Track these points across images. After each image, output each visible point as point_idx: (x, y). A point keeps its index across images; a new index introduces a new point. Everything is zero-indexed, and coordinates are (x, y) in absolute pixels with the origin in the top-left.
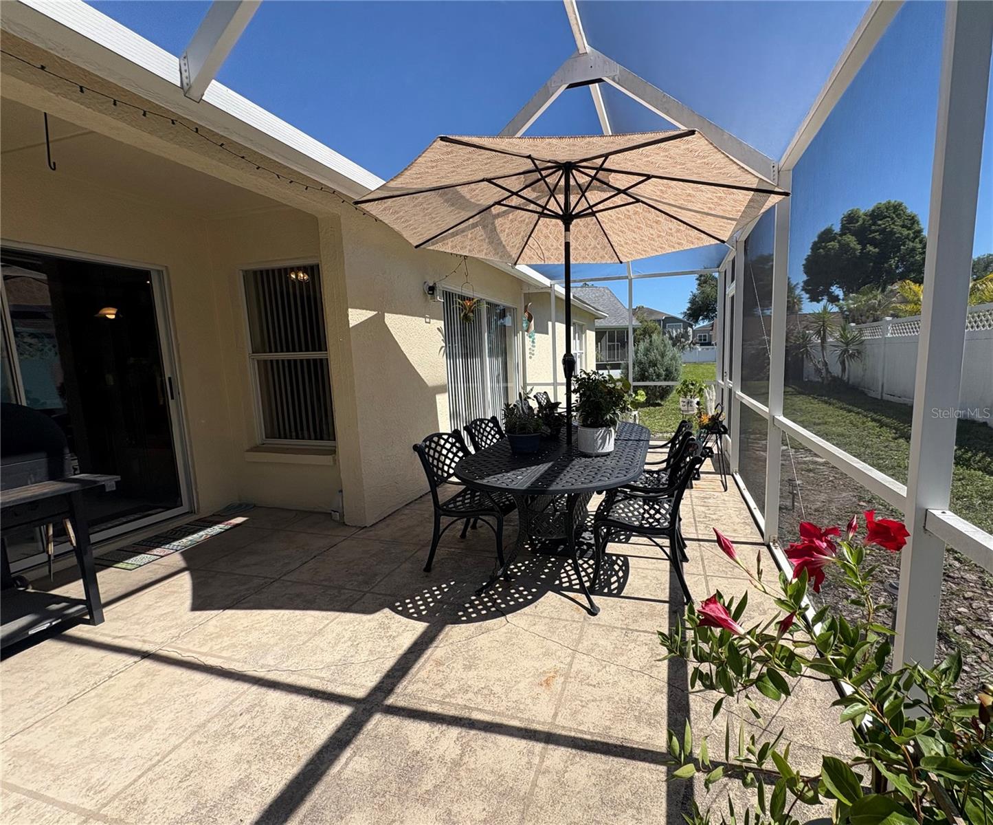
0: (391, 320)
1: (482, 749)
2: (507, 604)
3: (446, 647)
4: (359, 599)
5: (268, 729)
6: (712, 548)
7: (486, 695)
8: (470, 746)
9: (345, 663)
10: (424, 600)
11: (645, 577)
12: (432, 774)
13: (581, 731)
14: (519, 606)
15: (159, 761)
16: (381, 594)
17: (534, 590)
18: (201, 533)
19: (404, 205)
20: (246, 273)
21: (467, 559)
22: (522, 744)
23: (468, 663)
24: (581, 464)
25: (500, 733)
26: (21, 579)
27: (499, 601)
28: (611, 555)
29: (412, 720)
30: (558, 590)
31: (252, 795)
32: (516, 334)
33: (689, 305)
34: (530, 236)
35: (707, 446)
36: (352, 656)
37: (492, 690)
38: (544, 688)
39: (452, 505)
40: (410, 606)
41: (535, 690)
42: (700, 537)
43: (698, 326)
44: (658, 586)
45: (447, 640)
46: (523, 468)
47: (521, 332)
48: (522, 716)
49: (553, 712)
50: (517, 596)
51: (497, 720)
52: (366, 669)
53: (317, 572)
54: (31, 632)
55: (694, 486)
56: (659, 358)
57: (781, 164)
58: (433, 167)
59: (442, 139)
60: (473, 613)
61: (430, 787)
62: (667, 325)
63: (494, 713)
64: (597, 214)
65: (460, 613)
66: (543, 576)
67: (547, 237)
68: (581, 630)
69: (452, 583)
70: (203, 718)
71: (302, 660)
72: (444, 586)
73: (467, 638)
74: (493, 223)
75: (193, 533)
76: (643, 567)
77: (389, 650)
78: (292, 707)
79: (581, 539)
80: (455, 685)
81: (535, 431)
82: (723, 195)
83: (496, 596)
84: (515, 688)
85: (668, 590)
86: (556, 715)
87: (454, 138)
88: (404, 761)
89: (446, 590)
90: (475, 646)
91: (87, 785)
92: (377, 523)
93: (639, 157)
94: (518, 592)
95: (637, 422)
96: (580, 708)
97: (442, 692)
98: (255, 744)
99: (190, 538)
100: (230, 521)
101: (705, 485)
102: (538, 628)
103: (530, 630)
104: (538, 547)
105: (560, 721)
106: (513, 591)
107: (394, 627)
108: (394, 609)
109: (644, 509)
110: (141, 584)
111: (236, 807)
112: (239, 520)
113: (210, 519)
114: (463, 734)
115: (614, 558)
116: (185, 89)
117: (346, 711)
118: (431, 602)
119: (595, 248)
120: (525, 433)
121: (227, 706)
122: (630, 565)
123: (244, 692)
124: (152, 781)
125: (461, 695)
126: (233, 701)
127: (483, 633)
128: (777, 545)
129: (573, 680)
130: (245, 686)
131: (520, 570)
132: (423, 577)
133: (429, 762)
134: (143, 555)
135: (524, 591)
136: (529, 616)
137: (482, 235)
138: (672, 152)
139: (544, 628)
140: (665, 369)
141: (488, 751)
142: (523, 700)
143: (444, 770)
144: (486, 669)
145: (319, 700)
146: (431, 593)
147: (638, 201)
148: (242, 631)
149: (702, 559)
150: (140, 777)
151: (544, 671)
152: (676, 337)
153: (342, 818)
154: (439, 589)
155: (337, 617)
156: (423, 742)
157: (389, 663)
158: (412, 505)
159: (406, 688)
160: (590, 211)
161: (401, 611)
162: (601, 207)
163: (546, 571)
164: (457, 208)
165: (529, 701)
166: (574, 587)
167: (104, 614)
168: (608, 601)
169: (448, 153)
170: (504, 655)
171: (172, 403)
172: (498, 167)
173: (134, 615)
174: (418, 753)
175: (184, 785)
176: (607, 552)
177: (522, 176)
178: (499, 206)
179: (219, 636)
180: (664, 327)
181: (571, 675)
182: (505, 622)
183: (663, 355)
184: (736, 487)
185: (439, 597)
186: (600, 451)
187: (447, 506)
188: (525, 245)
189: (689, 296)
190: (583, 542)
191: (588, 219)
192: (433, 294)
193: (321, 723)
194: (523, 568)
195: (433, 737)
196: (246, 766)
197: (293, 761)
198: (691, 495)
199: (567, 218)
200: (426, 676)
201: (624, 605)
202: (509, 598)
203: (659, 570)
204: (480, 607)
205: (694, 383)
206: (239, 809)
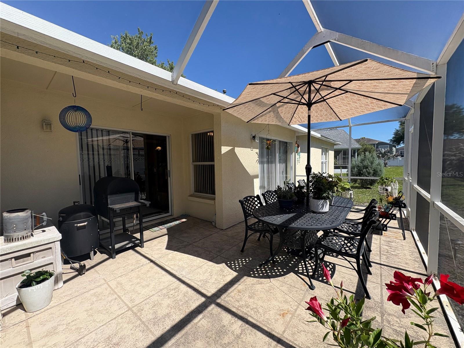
0: (238, 150)
1: (249, 334)
2: (272, 274)
3: (243, 286)
4: (216, 258)
5: (179, 298)
6: (389, 271)
7: (255, 311)
8: (245, 331)
9: (206, 282)
10: (239, 263)
11: (344, 277)
12: (228, 337)
13: (295, 344)
14: (277, 276)
15: (148, 298)
16: (223, 257)
17: (285, 270)
18: (173, 223)
19: (240, 108)
20: (192, 135)
21: (259, 250)
22: (267, 339)
23: (250, 295)
24: (310, 216)
25: (258, 330)
26: (128, 229)
27: (268, 271)
28: (326, 262)
29: (225, 312)
30: (296, 273)
31: (170, 320)
32: (292, 153)
33: (394, 136)
34: (295, 113)
35: (393, 213)
36: (209, 279)
37: (258, 310)
38: (281, 317)
39: (253, 226)
40: (233, 265)
41: (277, 317)
42: (382, 263)
43: (399, 147)
44: (351, 284)
45: (244, 283)
46: (281, 214)
47: (294, 153)
48: (269, 327)
49: (283, 330)
50: (277, 271)
51: (258, 324)
52: (213, 286)
53: (204, 244)
54: (127, 247)
55: (383, 234)
56: (370, 164)
57: (438, 61)
58: (249, 94)
59: (250, 84)
60: (256, 274)
61: (226, 342)
62: (379, 146)
63: (257, 321)
64: (326, 100)
65: (251, 273)
66: (290, 265)
67: (302, 113)
68: (304, 295)
69: (251, 259)
70: (162, 287)
71: (193, 276)
72: (247, 259)
73: (252, 284)
74: (277, 110)
75: (171, 222)
76: (343, 272)
77: (222, 280)
78: (187, 292)
79: (311, 251)
80: (243, 303)
81: (290, 198)
82: (396, 83)
83: (268, 269)
84: (268, 313)
85: (356, 287)
86: (284, 332)
87: (254, 83)
88: (219, 327)
89: (247, 261)
90: (255, 289)
91: (131, 299)
92: (227, 229)
93: (343, 74)
94: (277, 269)
95: (352, 196)
96: (297, 332)
97: (238, 304)
98: (174, 302)
99: (170, 224)
100: (181, 220)
101: (391, 235)
102: (284, 289)
103: (280, 288)
104: (290, 251)
105: (286, 335)
106: (275, 268)
107: (226, 272)
108: (227, 264)
109: (344, 242)
110: (155, 237)
111: (165, 322)
112: (184, 220)
113: (177, 218)
114: (243, 325)
115: (328, 264)
116: (172, 82)
117: (203, 299)
118: (241, 265)
119: (326, 115)
120: (285, 199)
121: (169, 286)
122: (336, 269)
123: (174, 282)
124: (146, 304)
125: (245, 308)
126: (171, 284)
127: (259, 284)
128: (436, 278)
129: (296, 318)
130: (175, 280)
131: (280, 260)
132: (240, 254)
133: (228, 332)
134: (157, 228)
135: (280, 269)
136: (281, 282)
137: (273, 115)
138: (359, 70)
139: (286, 289)
140: (373, 170)
141: (252, 337)
142: (271, 320)
143: (233, 337)
144: (258, 300)
145: (196, 293)
146: (242, 261)
147: (347, 92)
148: (178, 260)
149: (381, 276)
150: (143, 301)
151: (283, 309)
152: (384, 152)
153: (194, 341)
154: (245, 260)
155: (207, 263)
156: (227, 323)
157: (220, 286)
158: (241, 223)
159: (225, 298)
160: (322, 99)
161: (229, 266)
162: (328, 97)
163: (292, 262)
164: (261, 107)
165: (273, 321)
166: (304, 273)
167: (144, 245)
168: (321, 285)
169: (254, 89)
170: (266, 296)
171: (169, 178)
172: (276, 89)
173: (151, 247)
174: (225, 326)
175: (153, 308)
176: (324, 260)
177: (289, 90)
178: (280, 103)
179: (171, 260)
180: (377, 147)
181: (295, 315)
182: (269, 282)
183: (372, 163)
184: (413, 238)
185: (244, 264)
186: (321, 211)
187: (251, 227)
188: (293, 117)
189: (394, 131)
190: (313, 253)
191: (322, 103)
192: (254, 139)
193: (195, 302)
194: (282, 259)
195: (232, 322)
196: (170, 309)
197: (184, 313)
198: (380, 239)
199: (309, 105)
200: (233, 295)
201: (329, 289)
202: (273, 271)
203: (353, 276)
204: (260, 272)
205: (388, 178)
206: (165, 323)
